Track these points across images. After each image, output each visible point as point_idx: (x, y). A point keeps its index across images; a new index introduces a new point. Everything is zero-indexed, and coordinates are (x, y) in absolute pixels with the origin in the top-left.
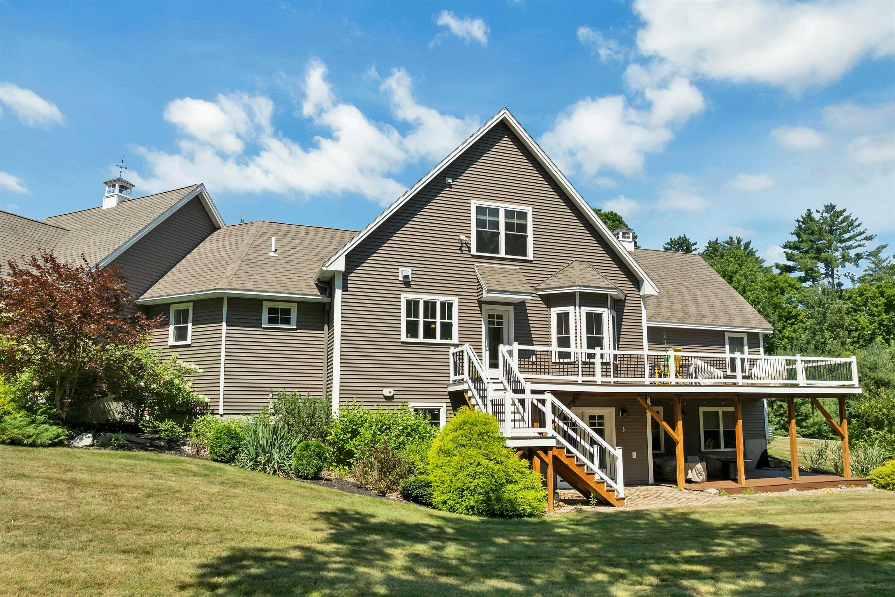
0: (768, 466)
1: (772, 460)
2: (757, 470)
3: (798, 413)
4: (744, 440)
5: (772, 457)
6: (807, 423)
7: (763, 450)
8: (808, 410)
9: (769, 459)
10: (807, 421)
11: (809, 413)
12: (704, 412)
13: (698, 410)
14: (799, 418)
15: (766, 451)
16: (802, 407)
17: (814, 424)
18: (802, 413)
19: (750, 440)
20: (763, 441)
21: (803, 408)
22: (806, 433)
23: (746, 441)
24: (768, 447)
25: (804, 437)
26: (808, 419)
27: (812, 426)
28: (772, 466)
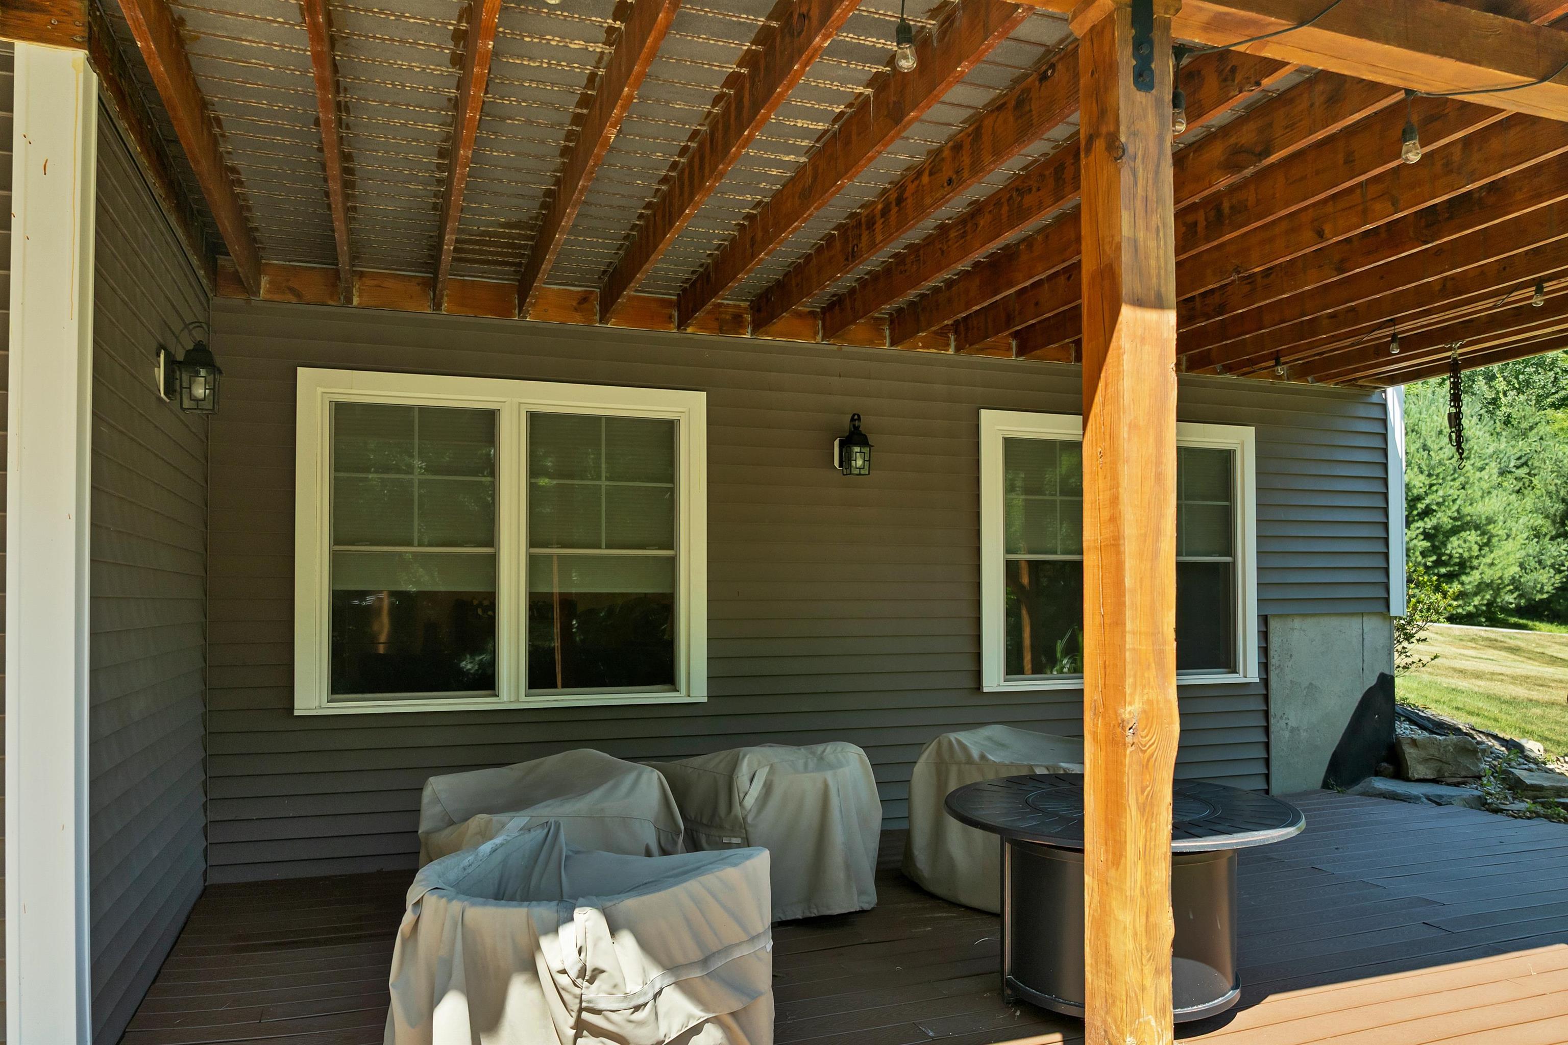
0: (1400, 773)
1: (1420, 735)
2: (1333, 798)
3: (1440, 556)
4: (1264, 620)
5: (1416, 719)
6: (1462, 584)
7: (1372, 681)
8: (1470, 549)
9: (1403, 729)
10: (1464, 578)
11: (1471, 557)
12: (1012, 446)
13: (977, 427)
14: (1443, 570)
15: (1386, 683)
16: (1453, 539)
17: (1481, 588)
18: (1451, 556)
19: (1297, 623)
20: (1372, 625)
21: (1454, 542)
22: (1460, 610)
23: (1274, 624)
24: (1399, 660)
25: (1452, 623)
26: (1467, 574)
27: (1476, 594)
28: (1419, 770)
